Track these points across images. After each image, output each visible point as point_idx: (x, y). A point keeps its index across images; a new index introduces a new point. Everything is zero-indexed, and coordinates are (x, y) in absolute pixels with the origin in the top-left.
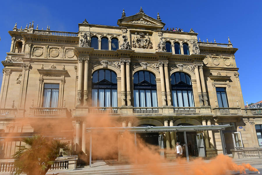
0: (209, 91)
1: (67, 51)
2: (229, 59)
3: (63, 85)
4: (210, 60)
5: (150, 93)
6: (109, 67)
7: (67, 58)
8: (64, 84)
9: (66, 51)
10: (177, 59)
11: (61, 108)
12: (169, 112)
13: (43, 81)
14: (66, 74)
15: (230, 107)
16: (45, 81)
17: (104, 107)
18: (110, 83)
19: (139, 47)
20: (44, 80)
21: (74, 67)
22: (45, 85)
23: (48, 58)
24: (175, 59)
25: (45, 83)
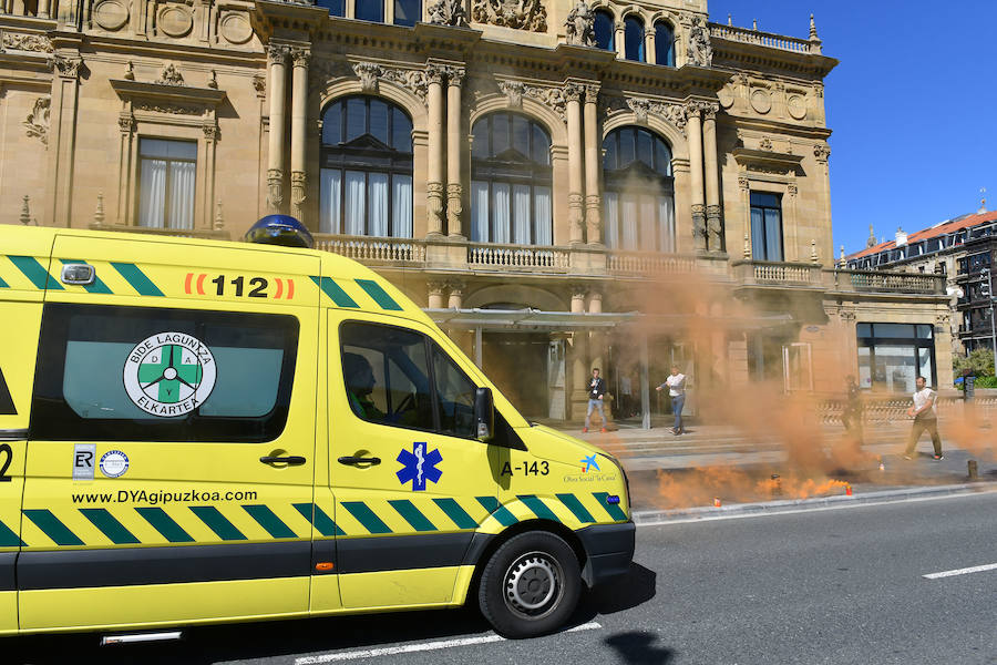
0: (729, 203)
1: (224, 14)
2: (805, 94)
3: (211, 146)
4: (742, 91)
5: (528, 196)
6: (386, 90)
7: (223, 45)
8: (215, 144)
9: (218, 16)
10: (631, 78)
11: (209, 231)
12: (589, 264)
13: (134, 128)
14: (223, 105)
15: (787, 260)
16: (143, 129)
17: (363, 236)
18: (386, 150)
19: (498, 22)
20: (139, 125)
21: (252, 80)
22: (143, 141)
23: (152, 39)
24: (624, 77)
25: (141, 137)
